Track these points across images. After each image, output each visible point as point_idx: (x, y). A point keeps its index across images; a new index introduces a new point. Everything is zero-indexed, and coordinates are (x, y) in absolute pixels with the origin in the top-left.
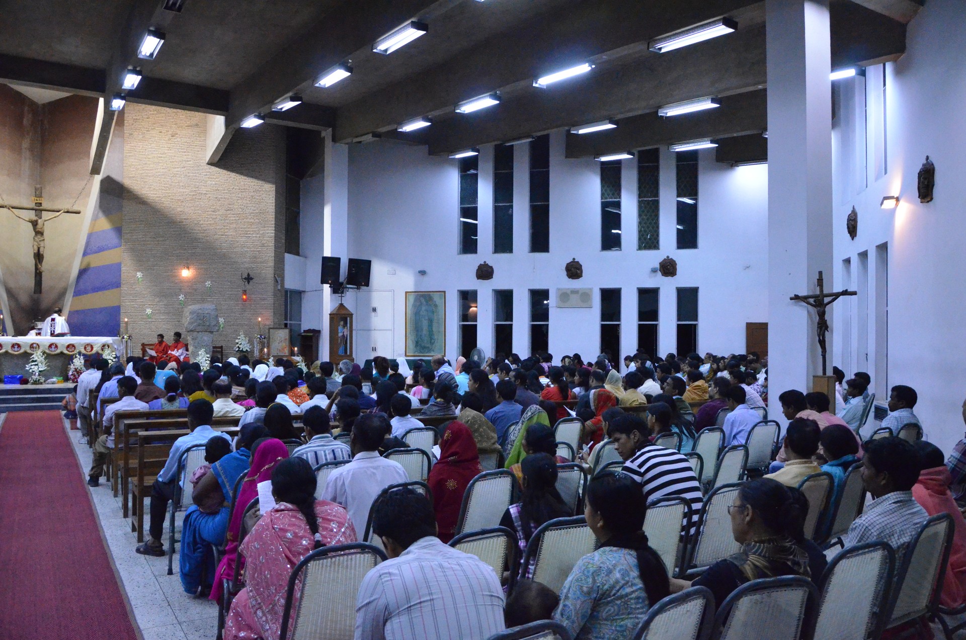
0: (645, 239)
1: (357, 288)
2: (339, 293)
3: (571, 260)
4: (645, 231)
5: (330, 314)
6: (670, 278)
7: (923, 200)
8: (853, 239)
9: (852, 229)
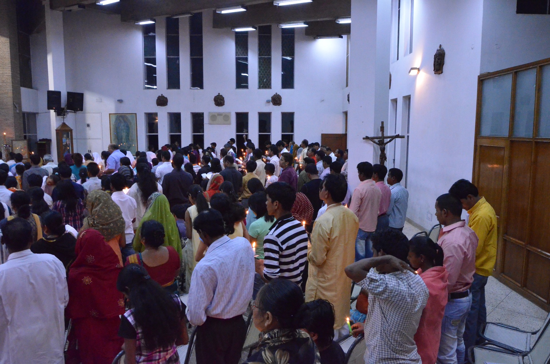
0: (263, 82)
1: (75, 112)
3: (218, 94)
4: (263, 77)
5: (56, 130)
6: (277, 106)
7: (437, 73)
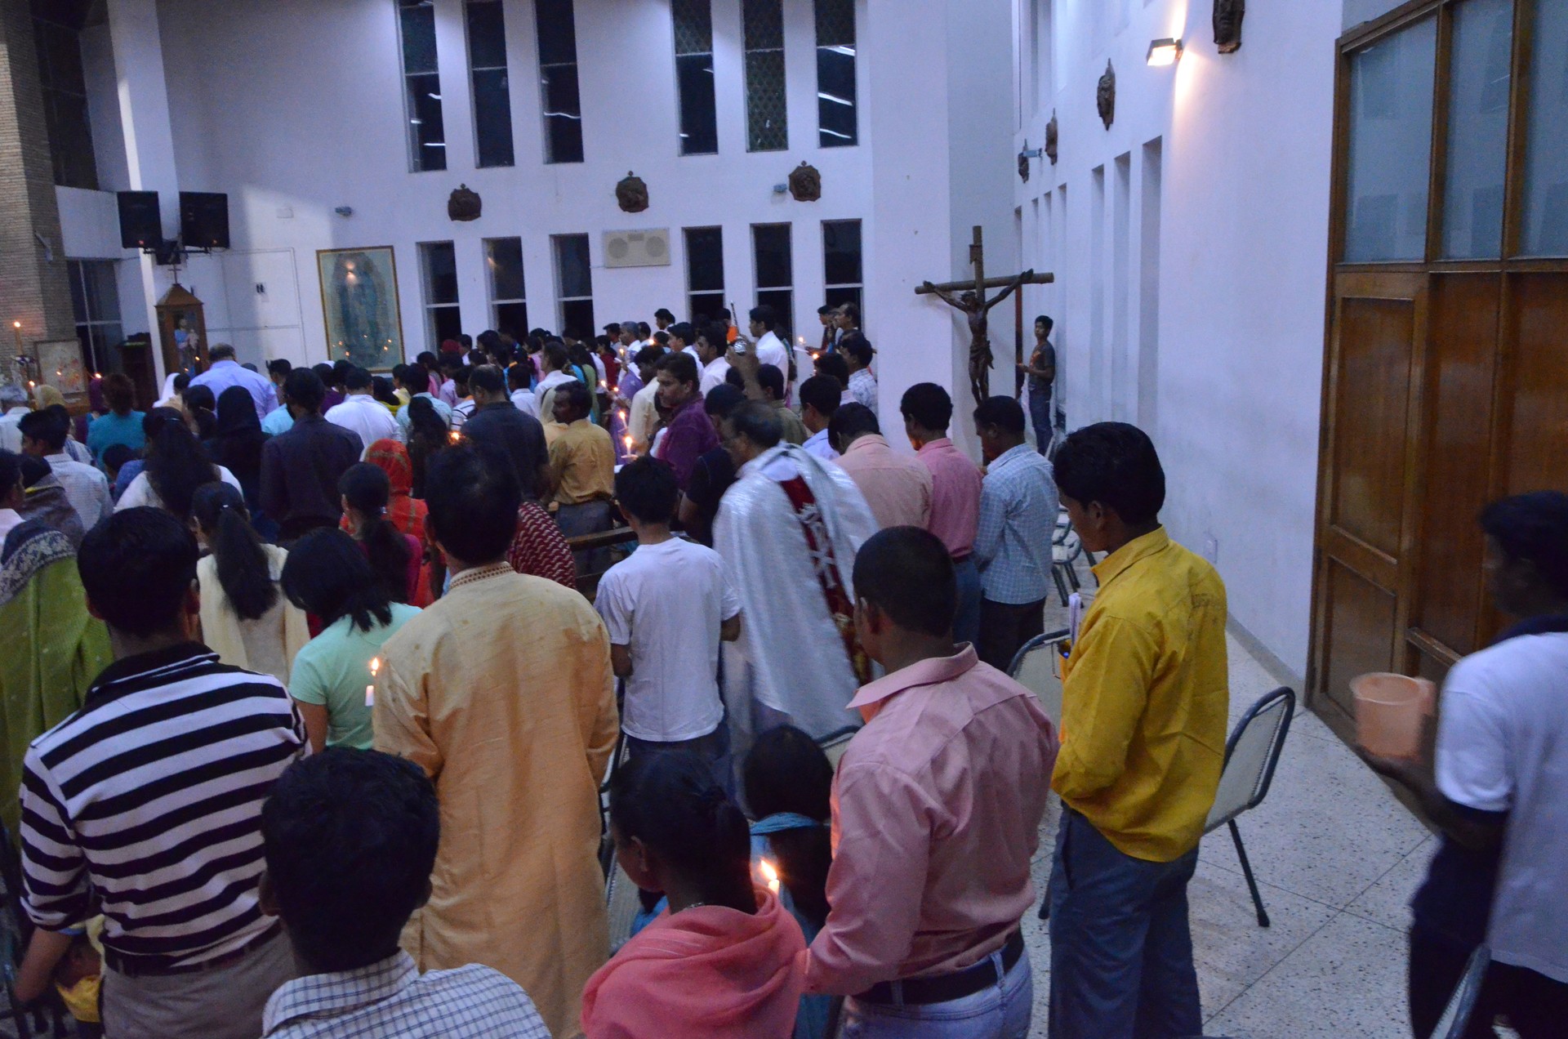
0: (762, 129)
1: (206, 252)
2: (170, 264)
3: (626, 175)
4: (761, 114)
5: (157, 307)
6: (808, 203)
7: (1224, 49)
8: (1107, 128)
9: (1106, 110)
